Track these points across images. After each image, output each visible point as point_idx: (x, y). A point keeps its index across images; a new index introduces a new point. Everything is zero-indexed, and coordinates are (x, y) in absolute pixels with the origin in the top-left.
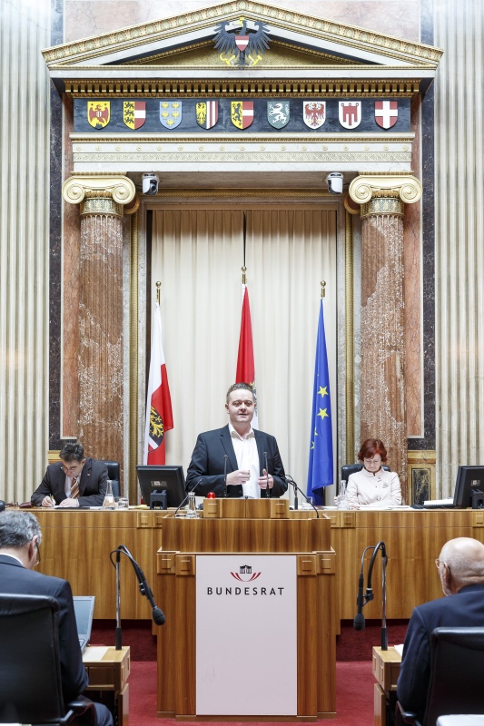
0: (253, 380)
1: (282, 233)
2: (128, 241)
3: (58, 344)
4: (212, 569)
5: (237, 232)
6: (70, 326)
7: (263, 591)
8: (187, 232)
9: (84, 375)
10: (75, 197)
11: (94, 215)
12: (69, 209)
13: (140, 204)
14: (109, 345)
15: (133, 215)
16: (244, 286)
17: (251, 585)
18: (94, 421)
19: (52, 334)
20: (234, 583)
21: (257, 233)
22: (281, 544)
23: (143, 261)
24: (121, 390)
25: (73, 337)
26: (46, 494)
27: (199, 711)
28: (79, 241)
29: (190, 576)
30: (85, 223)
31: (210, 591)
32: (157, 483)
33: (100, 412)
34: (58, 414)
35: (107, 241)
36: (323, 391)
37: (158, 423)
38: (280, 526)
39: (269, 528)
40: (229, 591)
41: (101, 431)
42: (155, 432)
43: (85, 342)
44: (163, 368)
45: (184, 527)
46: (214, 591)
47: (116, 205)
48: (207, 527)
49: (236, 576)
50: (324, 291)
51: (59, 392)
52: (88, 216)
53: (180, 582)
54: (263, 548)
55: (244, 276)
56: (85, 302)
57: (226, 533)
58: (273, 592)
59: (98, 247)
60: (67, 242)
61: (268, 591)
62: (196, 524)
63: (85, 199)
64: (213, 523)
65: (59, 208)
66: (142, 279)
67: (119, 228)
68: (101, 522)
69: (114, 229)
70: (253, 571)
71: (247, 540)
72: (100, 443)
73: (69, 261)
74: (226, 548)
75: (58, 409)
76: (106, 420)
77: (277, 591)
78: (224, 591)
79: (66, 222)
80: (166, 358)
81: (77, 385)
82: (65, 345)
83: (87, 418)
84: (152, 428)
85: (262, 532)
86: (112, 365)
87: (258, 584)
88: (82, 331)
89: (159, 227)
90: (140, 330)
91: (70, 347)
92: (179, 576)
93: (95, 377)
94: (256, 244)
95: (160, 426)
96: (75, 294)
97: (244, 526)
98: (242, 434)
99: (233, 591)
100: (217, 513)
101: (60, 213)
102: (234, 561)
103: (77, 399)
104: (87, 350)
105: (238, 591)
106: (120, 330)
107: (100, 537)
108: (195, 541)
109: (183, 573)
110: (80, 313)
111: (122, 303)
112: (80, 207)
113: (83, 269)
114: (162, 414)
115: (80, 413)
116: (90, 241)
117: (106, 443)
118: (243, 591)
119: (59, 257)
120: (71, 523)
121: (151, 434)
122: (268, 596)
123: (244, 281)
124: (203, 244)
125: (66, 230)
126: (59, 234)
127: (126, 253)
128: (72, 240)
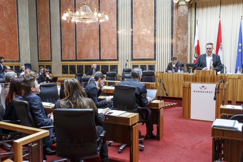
0: (221, 42)
1: (231, 4)
2: (190, 11)
3: (173, 36)
4: (195, 86)
5: (218, 5)
6: (176, 32)
7: (207, 92)
8: (205, 7)
9: (178, 43)
10: (176, 1)
11: (181, 5)
12: (176, 4)
13: (193, 1)
14: (184, 36)
15: (192, 4)
16: (219, 19)
17: (204, 90)
18: (180, 54)
19: (171, 34)
20: (200, 90)
21: (224, 5)
22: (212, 81)
23: (194, 15)
24: (187, 46)
25: (176, 34)
26: (169, 70)
27: (191, 118)
28: (178, 12)
29: (190, 88)
30: (179, 7)
31: (194, 91)
32: (190, 67)
33: (182, 51)
34: (173, 52)
35: (184, 11)
36: (240, 45)
37: (196, 54)
38: (212, 77)
39: (209, 77)
40: (199, 92)
41: (182, 56)
42: (195, 56)
43: (178, 36)
44: (198, 41)
45: (189, 77)
46: (195, 91)
47: (187, 2)
48: (194, 77)
49: (201, 88)
50: (242, 18)
51: (173, 47)
52: (180, 5)
53: (187, 89)
54: (208, 82)
55: (220, 17)
56: (179, 26)
57: (199, 78)
58: (210, 92)
59: (182, 13)
60: (175, 12)
61: (209, 92)
62: (191, 76)
63: (179, 2)
64: (196, 76)
65: (173, 4)
66: (194, 19)
67: (187, 7)
68: (177, 76)
69: (186, 8)
70: (205, 87)
71: (204, 80)
72: (182, 59)
73: (175, 17)
74: (199, 82)
75: (173, 51)
76: (183, 53)
77: (211, 92)
78: (198, 92)
79: (175, 8)
80: (199, 38)
81: (177, 45)
82: (174, 36)
83: (179, 53)
84: (195, 55)
85: (208, 78)
86: (185, 41)
87: (206, 90)
88: (178, 33)
89: (198, 6)
90: (193, 32)
91: (175, 37)
92: (187, 88)
93: (181, 43)
94: (223, 8)
95: (197, 54)
96: (177, 24)
97: (203, 77)
98: (209, 56)
99: (200, 92)
100: (197, 73)
101: (173, 6)
102: (200, 85)
103: (177, 48)
104: (179, 37)
105: (201, 92)
106: (187, 32)
107: (176, 79)
108: (191, 80)
109: (188, 87)
110: (178, 29)
111: (188, 26)
112: (178, 3)
113: (178, 18)
114: (197, 52)
115: (177, 52)
116: (180, 11)
117: (183, 59)
118: (202, 92)
119: (173, 16)
120: (170, 76)
121: (194, 57)
122: (208, 93)
123: (220, 18)
124: (209, 9)
125: (175, 9)
126: (173, 11)
127: (190, 13)
128: (176, 12)
